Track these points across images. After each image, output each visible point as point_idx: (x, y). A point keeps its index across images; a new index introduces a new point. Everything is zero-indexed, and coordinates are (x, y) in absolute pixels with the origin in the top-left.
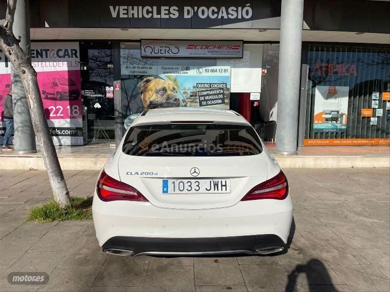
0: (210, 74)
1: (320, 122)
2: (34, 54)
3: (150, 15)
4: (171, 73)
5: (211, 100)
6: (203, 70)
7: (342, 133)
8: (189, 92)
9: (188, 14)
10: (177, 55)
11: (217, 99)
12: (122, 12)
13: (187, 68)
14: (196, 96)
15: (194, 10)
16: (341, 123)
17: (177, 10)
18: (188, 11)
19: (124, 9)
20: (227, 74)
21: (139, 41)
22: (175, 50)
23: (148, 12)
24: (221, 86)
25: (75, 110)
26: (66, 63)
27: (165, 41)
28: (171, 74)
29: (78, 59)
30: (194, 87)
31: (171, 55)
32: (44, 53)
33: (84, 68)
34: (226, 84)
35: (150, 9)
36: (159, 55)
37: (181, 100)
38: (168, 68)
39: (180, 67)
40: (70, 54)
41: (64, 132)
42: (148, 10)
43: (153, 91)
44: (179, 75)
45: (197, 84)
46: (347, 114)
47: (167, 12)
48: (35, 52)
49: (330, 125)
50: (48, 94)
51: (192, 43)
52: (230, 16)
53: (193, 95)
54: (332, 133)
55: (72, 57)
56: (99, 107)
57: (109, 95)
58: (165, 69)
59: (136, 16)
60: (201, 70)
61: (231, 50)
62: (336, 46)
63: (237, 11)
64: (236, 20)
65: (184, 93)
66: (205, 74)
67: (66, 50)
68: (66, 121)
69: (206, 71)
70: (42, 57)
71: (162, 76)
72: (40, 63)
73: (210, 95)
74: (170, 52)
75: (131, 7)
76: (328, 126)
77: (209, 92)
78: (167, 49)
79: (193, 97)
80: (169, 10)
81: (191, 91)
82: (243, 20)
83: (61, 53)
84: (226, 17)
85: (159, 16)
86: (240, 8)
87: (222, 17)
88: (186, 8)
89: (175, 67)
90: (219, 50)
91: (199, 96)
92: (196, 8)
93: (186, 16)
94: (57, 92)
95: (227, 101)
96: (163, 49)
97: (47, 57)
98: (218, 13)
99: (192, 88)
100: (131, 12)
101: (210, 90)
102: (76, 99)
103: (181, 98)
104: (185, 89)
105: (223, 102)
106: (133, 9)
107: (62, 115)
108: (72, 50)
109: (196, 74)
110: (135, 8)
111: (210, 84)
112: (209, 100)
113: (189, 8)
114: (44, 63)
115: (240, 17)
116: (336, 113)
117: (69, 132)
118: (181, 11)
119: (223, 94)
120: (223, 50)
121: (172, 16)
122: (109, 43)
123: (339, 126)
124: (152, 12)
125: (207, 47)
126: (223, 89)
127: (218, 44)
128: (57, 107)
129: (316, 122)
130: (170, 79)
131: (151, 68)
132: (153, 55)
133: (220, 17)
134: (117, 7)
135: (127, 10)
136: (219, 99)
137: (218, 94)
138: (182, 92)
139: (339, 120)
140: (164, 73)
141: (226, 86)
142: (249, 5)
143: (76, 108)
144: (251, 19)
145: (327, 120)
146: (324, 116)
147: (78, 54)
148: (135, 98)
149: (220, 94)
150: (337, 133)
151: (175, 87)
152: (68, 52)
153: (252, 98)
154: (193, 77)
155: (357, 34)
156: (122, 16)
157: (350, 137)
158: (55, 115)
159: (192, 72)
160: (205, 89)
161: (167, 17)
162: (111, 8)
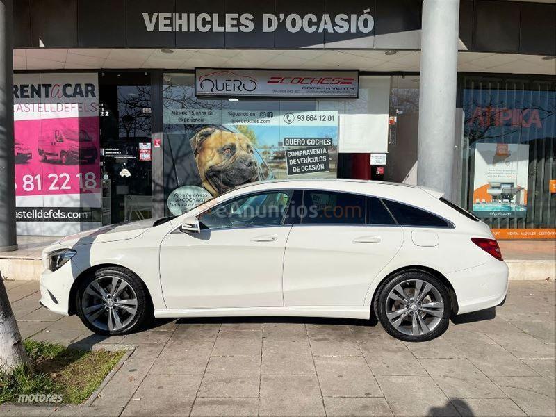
0: (306, 123)
1: (484, 201)
2: (27, 91)
3: (208, 27)
4: (242, 121)
5: (308, 164)
6: (294, 116)
7: (519, 219)
8: (272, 152)
9: (270, 25)
10: (252, 93)
11: (316, 163)
12: (162, 22)
13: (269, 113)
14: (282, 157)
15: (279, 19)
16: (517, 202)
17: (251, 20)
18: (270, 21)
19: (165, 19)
20: (333, 124)
21: (193, 71)
22: (250, 86)
23: (204, 23)
24: (323, 142)
25: (90, 180)
26: (76, 105)
27: (233, 71)
28: (243, 124)
29: (96, 100)
30: (280, 144)
31: (244, 93)
32: (43, 90)
33: (105, 114)
34: (331, 139)
35: (208, 19)
36: (224, 92)
37: (259, 164)
38: (239, 114)
39: (257, 112)
40: (84, 91)
41: (71, 215)
42: (204, 19)
43: (214, 150)
44: (256, 124)
45: (285, 139)
46: (526, 188)
47: (235, 22)
48: (29, 89)
49: (500, 206)
50: (47, 153)
51: (276, 74)
52: (338, 29)
53: (279, 157)
54: (503, 219)
55: (87, 96)
56: (127, 176)
57: (145, 156)
58: (234, 114)
59: (185, 29)
60: (291, 117)
61: (339, 86)
62: (508, 80)
63: (349, 21)
64: (348, 35)
65: (264, 153)
66: (297, 123)
67: (78, 85)
68: (71, 198)
69: (299, 118)
70: (39, 96)
71: (229, 125)
72: (36, 105)
73: (305, 157)
74: (241, 88)
75: (177, 14)
76: (497, 207)
77: (304, 153)
78: (237, 84)
79: (278, 160)
80: (238, 20)
81: (276, 150)
82: (359, 34)
83: (70, 91)
84: (330, 30)
85: (221, 29)
86: (354, 17)
87: (325, 30)
88: (266, 17)
89: (249, 112)
90: (320, 85)
91: (289, 159)
92: (282, 16)
93: (266, 29)
94: (62, 152)
95: (333, 166)
96: (231, 83)
97: (47, 96)
98: (318, 24)
99: (276, 145)
100: (177, 22)
101: (306, 149)
102: (91, 162)
103: (259, 162)
104: (265, 147)
105: (327, 168)
106: (180, 18)
107: (69, 188)
108: (87, 85)
109: (284, 124)
110: (184, 16)
111: (306, 139)
112: (304, 165)
113: (272, 16)
114: (43, 105)
115: (353, 30)
116: (509, 186)
117: (79, 215)
118: (258, 22)
119: (327, 155)
120: (325, 86)
121: (243, 28)
122: (146, 74)
123: (514, 207)
124: (211, 23)
125: (301, 81)
126: (326, 147)
127: (318, 76)
128: (61, 176)
129: (478, 200)
130: (242, 131)
131: (211, 114)
132: (215, 92)
133: (321, 30)
134: (155, 15)
135: (171, 19)
136: (320, 163)
137: (318, 155)
138: (261, 151)
139: (514, 197)
140: (233, 121)
141: (331, 142)
142: (368, 10)
143: (90, 177)
144: (373, 33)
145: (495, 197)
146: (490, 191)
147: (96, 92)
148: (182, 161)
149: (322, 155)
150: (511, 219)
151: (250, 144)
152: (80, 89)
153: (373, 162)
154: (279, 128)
155: (544, 58)
156: (162, 28)
157: (532, 225)
158: (58, 188)
159: (277, 121)
160: (297, 147)
161: (236, 30)
162: (146, 16)
